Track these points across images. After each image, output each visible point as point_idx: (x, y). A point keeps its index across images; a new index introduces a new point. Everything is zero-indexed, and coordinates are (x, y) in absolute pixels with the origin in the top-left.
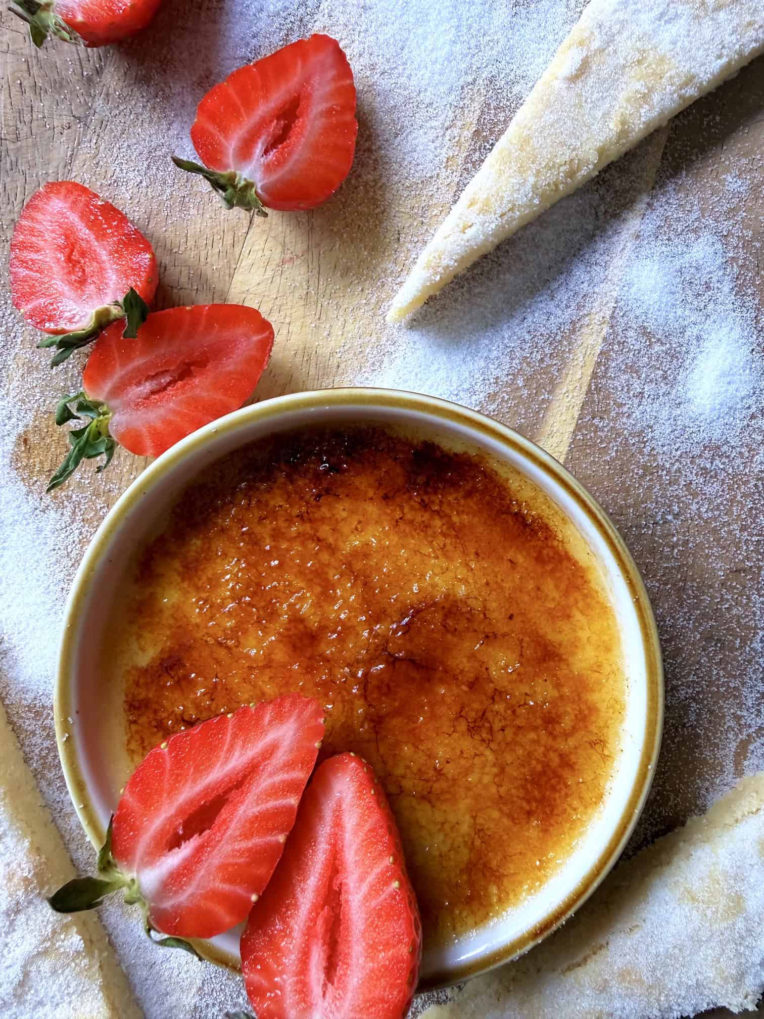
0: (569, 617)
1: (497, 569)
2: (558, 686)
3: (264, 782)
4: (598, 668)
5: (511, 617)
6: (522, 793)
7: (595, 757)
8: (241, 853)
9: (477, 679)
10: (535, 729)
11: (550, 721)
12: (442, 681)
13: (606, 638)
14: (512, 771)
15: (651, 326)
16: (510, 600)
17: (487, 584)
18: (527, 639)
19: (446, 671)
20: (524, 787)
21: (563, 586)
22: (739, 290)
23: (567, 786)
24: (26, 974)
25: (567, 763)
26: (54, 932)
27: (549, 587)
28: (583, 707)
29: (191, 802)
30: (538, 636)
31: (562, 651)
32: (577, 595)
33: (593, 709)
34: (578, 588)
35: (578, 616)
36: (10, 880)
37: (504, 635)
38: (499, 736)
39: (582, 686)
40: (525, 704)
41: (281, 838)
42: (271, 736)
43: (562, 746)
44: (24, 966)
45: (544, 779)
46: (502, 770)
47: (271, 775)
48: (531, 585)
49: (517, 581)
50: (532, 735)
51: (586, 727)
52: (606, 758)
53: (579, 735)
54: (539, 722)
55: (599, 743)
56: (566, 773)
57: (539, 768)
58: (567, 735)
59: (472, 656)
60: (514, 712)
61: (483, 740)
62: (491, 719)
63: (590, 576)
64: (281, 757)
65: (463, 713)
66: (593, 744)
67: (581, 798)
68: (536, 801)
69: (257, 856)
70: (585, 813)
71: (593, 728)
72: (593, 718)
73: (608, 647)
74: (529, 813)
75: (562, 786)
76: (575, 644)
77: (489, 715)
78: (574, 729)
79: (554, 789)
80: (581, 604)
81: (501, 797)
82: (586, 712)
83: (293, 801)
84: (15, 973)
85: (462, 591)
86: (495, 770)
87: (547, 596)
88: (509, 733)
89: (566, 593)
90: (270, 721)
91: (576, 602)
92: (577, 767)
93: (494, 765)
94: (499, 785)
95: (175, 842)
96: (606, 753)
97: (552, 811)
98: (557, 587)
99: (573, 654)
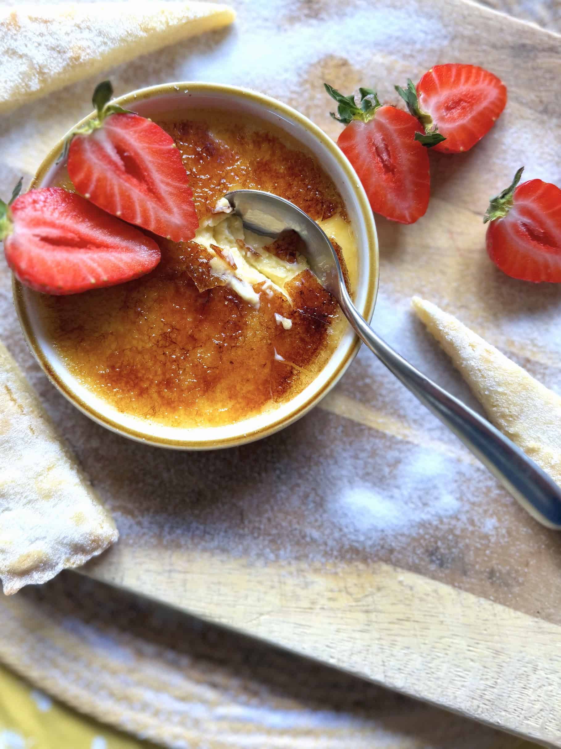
0: (230, 398)
1: (261, 356)
2: (189, 389)
3: (151, 205)
4: (199, 414)
5: (231, 362)
6: (125, 363)
7: (146, 410)
8: (112, 189)
9: (195, 340)
10: (164, 374)
11: (168, 383)
12: (195, 319)
13: (218, 419)
14: (139, 358)
15: (401, 467)
16: (242, 363)
17: (252, 349)
18: (217, 372)
19: (201, 321)
20: (129, 365)
21: (249, 395)
22: (423, 524)
23: (129, 391)
24: (21, 57)
25: (142, 392)
26: (44, 73)
27: (250, 387)
28: (176, 404)
29: (142, 161)
30: (220, 379)
31: (210, 392)
32: (243, 405)
33: (174, 409)
34: (248, 404)
35: (230, 404)
36: (80, 48)
37: (221, 359)
38: (160, 352)
39: (189, 404)
40: (179, 368)
41: (119, 213)
42: (175, 210)
43: (153, 391)
44: (26, 55)
45: (133, 377)
46: (140, 353)
47: (154, 208)
48: (250, 376)
49: (254, 367)
50: (159, 372)
51: (163, 405)
52: (145, 415)
53: (159, 400)
54: (168, 376)
55: (154, 412)
56: (137, 392)
57: (140, 375)
58: (159, 393)
59: (209, 338)
60: (175, 361)
61: (158, 342)
62: (171, 347)
63: (254, 412)
64: (163, 215)
65: (175, 330)
66: (153, 408)
67: (121, 399)
68: (120, 372)
69: (110, 198)
70: (113, 401)
71: (163, 409)
72: (169, 409)
73: (211, 420)
74: (113, 368)
75: (129, 388)
76: (213, 401)
77: (173, 346)
78: (162, 397)
79: (127, 383)
80: (238, 406)
81: (124, 350)
82: (173, 405)
83: (138, 221)
84: (22, 50)
85: (250, 334)
86: (140, 348)
87: (244, 385)
88: (162, 358)
89: (244, 397)
90: (183, 210)
91: (239, 403)
92: (140, 398)
93: (143, 347)
94: (131, 350)
95: (120, 150)
96: (148, 417)
97: (114, 381)
98: (249, 392)
99: (208, 399)
